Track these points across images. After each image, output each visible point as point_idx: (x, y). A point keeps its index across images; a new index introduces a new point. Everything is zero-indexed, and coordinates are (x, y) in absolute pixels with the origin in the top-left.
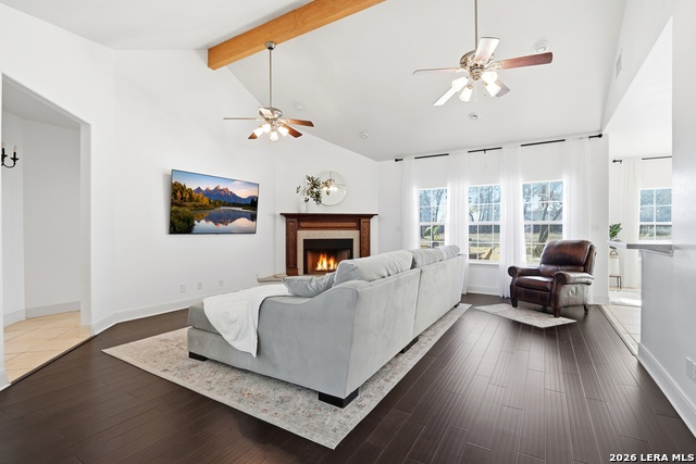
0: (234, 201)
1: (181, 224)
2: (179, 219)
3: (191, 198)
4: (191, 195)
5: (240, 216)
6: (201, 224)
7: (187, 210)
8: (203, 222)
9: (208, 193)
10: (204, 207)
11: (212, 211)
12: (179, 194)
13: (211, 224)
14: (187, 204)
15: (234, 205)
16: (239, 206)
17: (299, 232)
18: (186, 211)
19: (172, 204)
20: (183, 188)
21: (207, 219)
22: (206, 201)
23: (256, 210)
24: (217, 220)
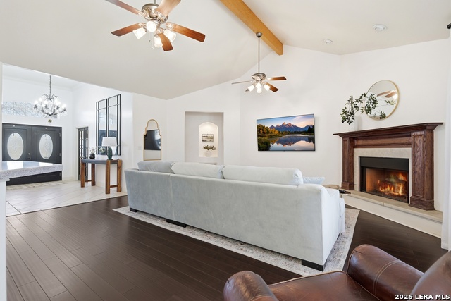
0: (296, 130)
1: (264, 146)
2: (262, 143)
3: (268, 132)
4: (268, 130)
5: (300, 139)
6: (274, 145)
7: (266, 138)
9: (278, 128)
10: (276, 136)
11: (281, 138)
12: (261, 130)
14: (266, 135)
15: (295, 133)
16: (299, 133)
17: (355, 150)
19: (258, 136)
20: (264, 127)
21: (278, 142)
22: (277, 132)
23: (314, 134)
24: (284, 143)
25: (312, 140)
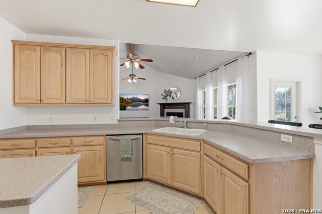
0: (140, 101)
1: (123, 108)
2: (122, 106)
3: (125, 101)
5: (141, 105)
8: (129, 107)
9: (130, 99)
10: (129, 103)
12: (122, 100)
13: (131, 107)
15: (139, 102)
17: (165, 110)
18: (124, 104)
19: (120, 103)
20: (123, 98)
21: (130, 106)
22: (130, 101)
23: (148, 103)
24: (133, 106)
25: (147, 105)
